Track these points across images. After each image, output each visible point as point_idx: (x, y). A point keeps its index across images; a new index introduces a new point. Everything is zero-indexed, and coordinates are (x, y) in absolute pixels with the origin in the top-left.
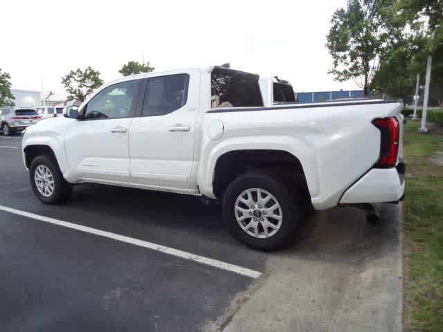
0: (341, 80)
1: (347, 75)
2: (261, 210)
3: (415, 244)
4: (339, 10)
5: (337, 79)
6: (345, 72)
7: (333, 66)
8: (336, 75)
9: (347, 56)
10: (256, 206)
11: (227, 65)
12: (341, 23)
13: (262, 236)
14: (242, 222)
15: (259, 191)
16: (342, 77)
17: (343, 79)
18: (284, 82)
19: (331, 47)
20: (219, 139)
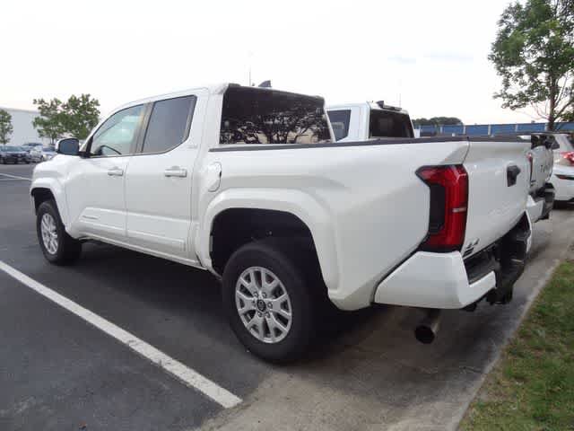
0: (513, 108)
1: (523, 99)
2: (266, 300)
3: (505, 382)
4: (513, 5)
5: (508, 105)
6: (521, 95)
7: (503, 86)
8: (506, 101)
9: (524, 72)
10: (260, 293)
11: (268, 83)
12: (516, 24)
13: (268, 340)
14: (245, 315)
15: (264, 271)
16: (515, 103)
17: (516, 106)
18: (393, 108)
19: (497, 60)
20: (216, 190)
